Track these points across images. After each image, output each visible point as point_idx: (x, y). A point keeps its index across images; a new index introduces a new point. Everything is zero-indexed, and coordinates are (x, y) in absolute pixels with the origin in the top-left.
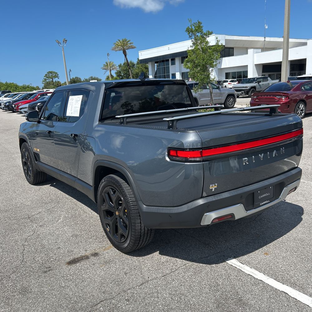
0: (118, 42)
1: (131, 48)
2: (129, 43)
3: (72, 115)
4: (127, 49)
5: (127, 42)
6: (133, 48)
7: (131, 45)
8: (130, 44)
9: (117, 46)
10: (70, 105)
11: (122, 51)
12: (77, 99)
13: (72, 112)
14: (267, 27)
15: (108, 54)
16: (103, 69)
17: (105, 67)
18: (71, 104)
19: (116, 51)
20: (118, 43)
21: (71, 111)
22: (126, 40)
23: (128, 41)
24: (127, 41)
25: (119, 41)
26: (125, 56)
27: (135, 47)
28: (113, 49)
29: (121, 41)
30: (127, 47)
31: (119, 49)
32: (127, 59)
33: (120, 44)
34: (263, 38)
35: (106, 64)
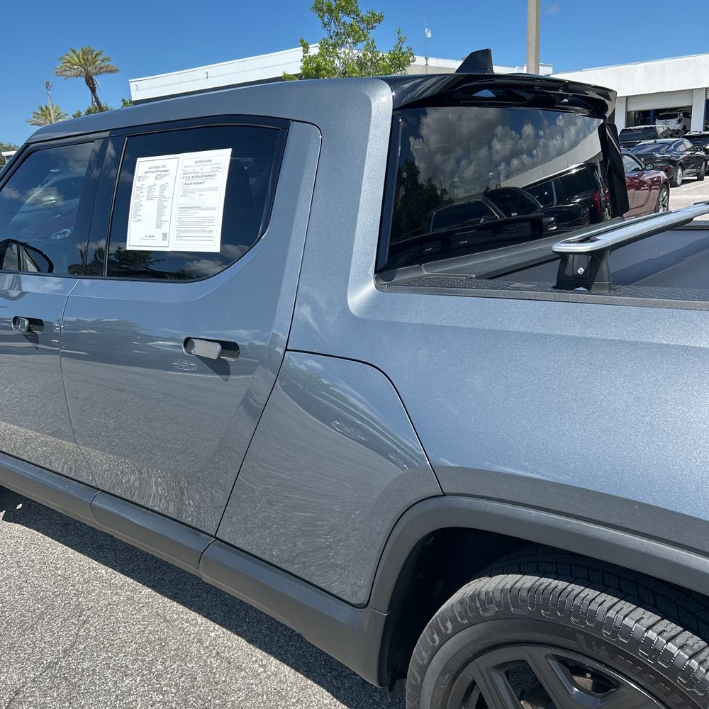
0: (71, 54)
1: (106, 71)
2: (100, 58)
3: (165, 243)
4: (96, 74)
5: (94, 56)
6: (111, 72)
7: (106, 63)
8: (103, 61)
9: (68, 64)
10: (149, 198)
11: (83, 80)
12: (197, 169)
13: (165, 229)
14: (429, 35)
15: (48, 83)
16: (32, 125)
17: (38, 118)
18: (157, 193)
19: (67, 77)
20: (72, 58)
21: (159, 226)
22: (91, 52)
23: (97, 55)
24: (95, 53)
25: (74, 52)
26: (93, 90)
27: (117, 70)
28: (59, 74)
29: (79, 52)
30: (96, 68)
31: (73, 72)
32: (97, 100)
33: (76, 60)
34: (423, 58)
35: (39, 112)
